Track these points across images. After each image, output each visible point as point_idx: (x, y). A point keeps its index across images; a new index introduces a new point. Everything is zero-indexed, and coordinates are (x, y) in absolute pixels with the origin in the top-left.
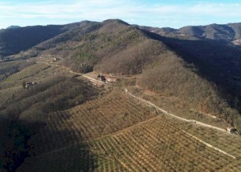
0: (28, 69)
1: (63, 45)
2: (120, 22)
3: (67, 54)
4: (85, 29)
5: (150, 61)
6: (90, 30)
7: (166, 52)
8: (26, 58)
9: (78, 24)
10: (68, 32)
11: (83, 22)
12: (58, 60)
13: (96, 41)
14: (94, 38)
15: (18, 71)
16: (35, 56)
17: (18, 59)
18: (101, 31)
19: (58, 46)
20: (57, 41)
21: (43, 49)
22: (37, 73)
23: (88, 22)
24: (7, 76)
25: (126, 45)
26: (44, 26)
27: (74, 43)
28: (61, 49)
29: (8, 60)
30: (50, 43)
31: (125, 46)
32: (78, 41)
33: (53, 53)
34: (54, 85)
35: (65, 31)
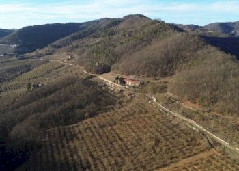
0: (40, 68)
1: (79, 42)
2: (142, 17)
3: (83, 51)
4: (104, 25)
5: (185, 59)
6: (109, 26)
7: (207, 48)
8: (41, 56)
9: (97, 21)
10: (86, 30)
11: (102, 19)
12: (72, 58)
13: (116, 37)
14: (113, 34)
15: (29, 70)
16: (51, 54)
17: (32, 57)
18: (121, 26)
19: (74, 43)
20: (74, 39)
21: (59, 47)
22: (49, 72)
23: (108, 19)
24: (17, 76)
25: (151, 40)
26: (64, 24)
27: (92, 40)
28: (77, 47)
29: (23, 58)
30: (67, 40)
31: (149, 42)
32: (96, 37)
33: (69, 51)
34: (61, 88)
35: (83, 28)
